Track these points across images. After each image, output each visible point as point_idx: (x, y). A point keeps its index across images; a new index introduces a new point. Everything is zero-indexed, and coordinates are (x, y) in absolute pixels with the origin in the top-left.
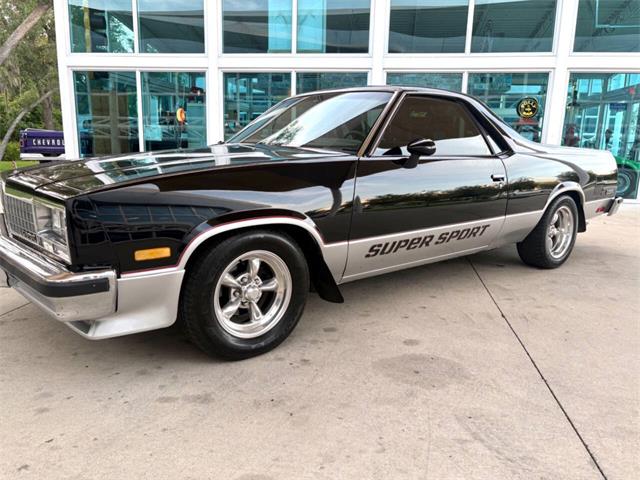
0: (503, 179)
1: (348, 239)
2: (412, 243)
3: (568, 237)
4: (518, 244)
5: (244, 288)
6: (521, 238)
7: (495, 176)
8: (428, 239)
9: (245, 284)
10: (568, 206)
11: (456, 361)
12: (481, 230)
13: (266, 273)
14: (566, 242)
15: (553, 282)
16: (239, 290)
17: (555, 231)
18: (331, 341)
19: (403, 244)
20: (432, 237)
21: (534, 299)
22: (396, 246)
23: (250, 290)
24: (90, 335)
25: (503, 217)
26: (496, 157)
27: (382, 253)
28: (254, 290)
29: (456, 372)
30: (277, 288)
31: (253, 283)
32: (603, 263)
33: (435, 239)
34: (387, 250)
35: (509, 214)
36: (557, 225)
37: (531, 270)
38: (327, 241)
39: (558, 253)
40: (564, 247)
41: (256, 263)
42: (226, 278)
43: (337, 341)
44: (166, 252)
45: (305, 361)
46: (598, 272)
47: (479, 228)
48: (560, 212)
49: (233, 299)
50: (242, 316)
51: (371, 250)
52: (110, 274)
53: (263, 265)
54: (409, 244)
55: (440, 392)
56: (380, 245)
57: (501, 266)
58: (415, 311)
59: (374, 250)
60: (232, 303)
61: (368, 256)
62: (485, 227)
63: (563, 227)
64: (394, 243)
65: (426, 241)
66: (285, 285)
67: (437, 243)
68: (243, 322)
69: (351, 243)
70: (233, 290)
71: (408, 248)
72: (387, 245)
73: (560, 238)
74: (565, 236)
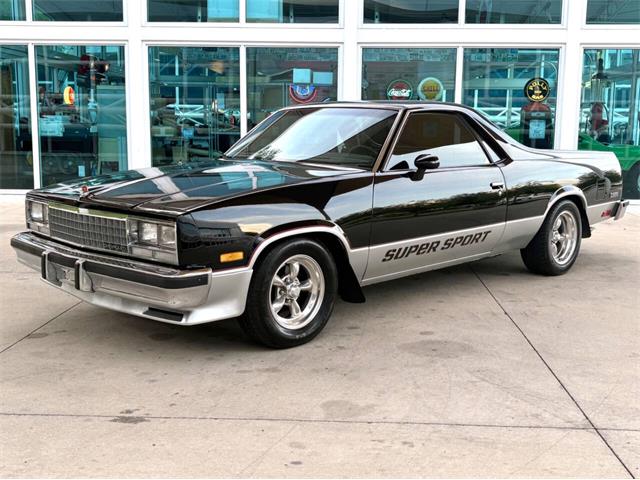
0: (502, 186)
1: (369, 245)
2: (421, 249)
3: (572, 243)
4: (522, 251)
5: (288, 287)
6: (524, 244)
7: (494, 184)
8: (435, 245)
9: (288, 284)
10: (569, 210)
11: (466, 343)
12: (483, 236)
13: (303, 276)
14: (571, 248)
15: (557, 287)
16: (284, 288)
17: (559, 237)
18: (358, 335)
19: (414, 249)
20: (438, 243)
21: (536, 301)
22: (408, 251)
23: (293, 289)
24: (183, 322)
25: (504, 223)
26: (495, 165)
27: (396, 258)
28: (295, 290)
29: (466, 349)
30: (311, 288)
31: (294, 284)
32: (610, 269)
33: (442, 245)
34: (400, 255)
35: (510, 220)
36: (561, 230)
37: (535, 277)
38: (353, 246)
39: (563, 260)
40: (569, 253)
41: (296, 266)
42: (276, 278)
43: (362, 334)
44: (239, 256)
45: (341, 348)
46: (602, 276)
47: (481, 234)
48: (563, 218)
49: (279, 297)
50: (286, 312)
51: (387, 255)
52: (210, 272)
53: (301, 267)
54: (418, 249)
55: (455, 360)
56: (394, 251)
57: (507, 275)
58: (425, 312)
59: (389, 255)
60: (278, 301)
61: (384, 260)
62: (487, 233)
63: (567, 233)
64: (407, 248)
65: (432, 247)
66: (319, 286)
67: (443, 248)
68: (286, 317)
69: (371, 248)
70: (279, 290)
71: (418, 254)
72: (400, 249)
73: (564, 245)
74: (569, 242)
